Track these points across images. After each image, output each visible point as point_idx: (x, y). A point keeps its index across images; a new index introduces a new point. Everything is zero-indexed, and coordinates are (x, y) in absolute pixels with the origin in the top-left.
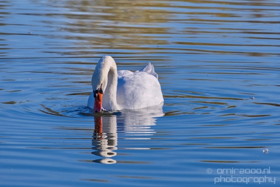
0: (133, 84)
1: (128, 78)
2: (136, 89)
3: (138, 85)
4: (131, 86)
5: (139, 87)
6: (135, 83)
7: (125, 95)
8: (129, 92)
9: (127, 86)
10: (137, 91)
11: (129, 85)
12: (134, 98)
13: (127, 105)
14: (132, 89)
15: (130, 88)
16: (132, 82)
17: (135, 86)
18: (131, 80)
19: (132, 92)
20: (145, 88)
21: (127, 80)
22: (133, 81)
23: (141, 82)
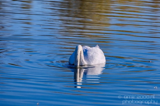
0: (92, 52)
5: (95, 53)
6: (93, 51)
10: (94, 55)
12: (93, 58)
14: (92, 54)
17: (93, 52)
20: (98, 54)
23: (96, 51)
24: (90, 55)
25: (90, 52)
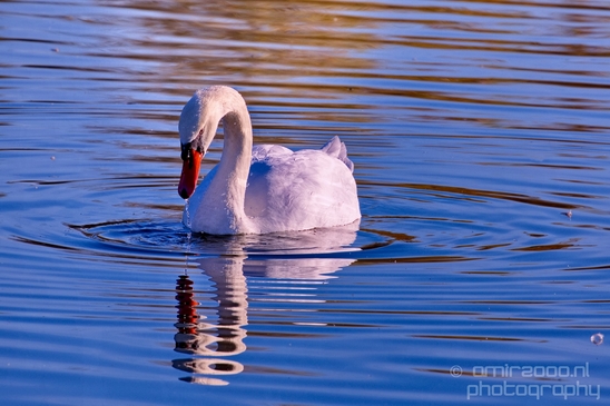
0: (289, 174)
1: (279, 160)
2: (294, 183)
3: (302, 176)
4: (283, 178)
5: (301, 181)
6: (294, 170)
7: (268, 197)
8: (277, 190)
9: (274, 177)
10: (296, 189)
11: (280, 174)
12: (288, 204)
13: (271, 220)
14: (286, 184)
15: (280, 182)
16: (286, 169)
17: (292, 177)
18: (285, 164)
19: (284, 191)
20: (316, 183)
21: (277, 163)
22: (290, 166)
23: (307, 170)
24: (279, 190)
25: (277, 177)
